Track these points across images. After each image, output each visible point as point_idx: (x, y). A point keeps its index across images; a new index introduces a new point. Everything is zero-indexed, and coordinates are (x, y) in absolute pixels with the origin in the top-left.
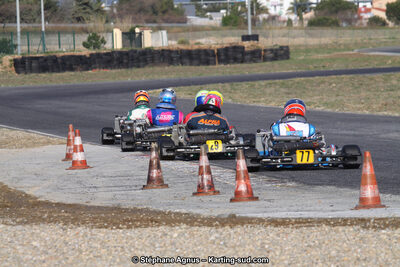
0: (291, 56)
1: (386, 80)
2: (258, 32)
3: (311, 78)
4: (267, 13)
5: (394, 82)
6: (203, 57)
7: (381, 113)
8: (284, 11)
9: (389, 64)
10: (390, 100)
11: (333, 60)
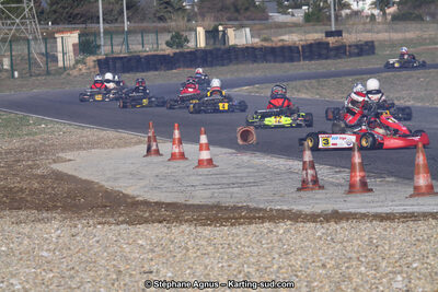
0: (376, 51)
2: (341, 28)
3: (398, 73)
4: (350, 8)
6: (287, 54)
8: (367, 7)
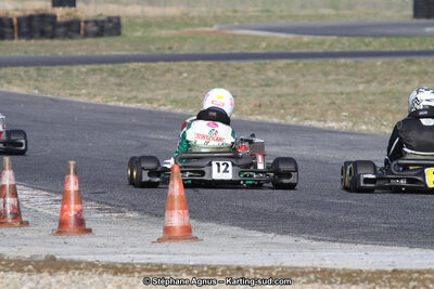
0: (123, 31)
1: (259, 71)
3: (153, 65)
5: (271, 74)
7: (253, 118)
9: (262, 48)
10: (266, 100)
11: (183, 39)
